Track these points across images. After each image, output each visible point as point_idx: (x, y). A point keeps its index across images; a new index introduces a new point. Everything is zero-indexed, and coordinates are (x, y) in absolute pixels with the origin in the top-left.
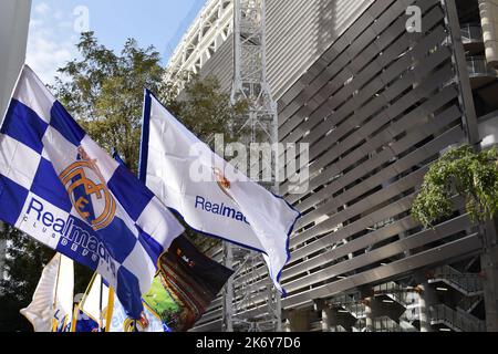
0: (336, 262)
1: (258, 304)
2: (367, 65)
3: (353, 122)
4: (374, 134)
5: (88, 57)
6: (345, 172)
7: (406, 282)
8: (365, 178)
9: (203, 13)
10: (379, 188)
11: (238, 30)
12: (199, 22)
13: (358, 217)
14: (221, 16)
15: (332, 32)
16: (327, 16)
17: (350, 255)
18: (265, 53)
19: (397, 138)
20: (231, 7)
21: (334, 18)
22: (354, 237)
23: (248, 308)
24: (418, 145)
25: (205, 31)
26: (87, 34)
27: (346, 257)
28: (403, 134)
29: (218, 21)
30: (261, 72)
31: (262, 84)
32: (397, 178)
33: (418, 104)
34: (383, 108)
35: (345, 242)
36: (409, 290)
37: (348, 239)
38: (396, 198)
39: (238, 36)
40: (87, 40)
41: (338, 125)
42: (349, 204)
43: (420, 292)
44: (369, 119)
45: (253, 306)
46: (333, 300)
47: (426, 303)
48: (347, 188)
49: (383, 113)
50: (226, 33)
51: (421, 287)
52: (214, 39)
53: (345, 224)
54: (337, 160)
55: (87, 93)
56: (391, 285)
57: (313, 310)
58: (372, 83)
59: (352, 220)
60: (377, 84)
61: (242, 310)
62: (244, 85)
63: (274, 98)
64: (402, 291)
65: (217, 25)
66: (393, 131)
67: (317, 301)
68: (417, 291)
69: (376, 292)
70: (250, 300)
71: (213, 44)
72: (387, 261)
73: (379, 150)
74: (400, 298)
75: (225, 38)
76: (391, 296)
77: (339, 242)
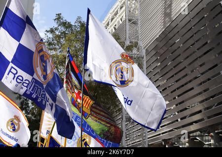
0: (172, 123)
1: (137, 142)
2: (186, 33)
3: (180, 59)
4: (190, 64)
5: (59, 25)
6: (177, 81)
7: (205, 132)
8: (186, 84)
9: (111, 11)
10: (192, 89)
11: (127, 18)
12: (110, 16)
13: (183, 102)
14: (120, 13)
15: (170, 18)
16: (168, 11)
17: (179, 120)
18: (140, 28)
19: (201, 66)
20: (124, 8)
21: (171, 12)
22: (181, 111)
23: (133, 144)
24: (210, 69)
25: (112, 19)
26: (58, 15)
27: (177, 121)
28: (203, 64)
29: (118, 15)
30: (138, 37)
31: (138, 42)
32: (201, 84)
33: (210, 50)
34: (194, 52)
35: (177, 113)
36: (206, 136)
37: (178, 112)
38: (200, 93)
39: (127, 21)
40: (59, 17)
41: (173, 60)
42: (179, 96)
43: (212, 136)
44: (188, 57)
45: (135, 143)
46: (171, 140)
47: (214, 141)
48: (178, 89)
49: (194, 54)
50: (121, 20)
51: (212, 134)
52: (116, 23)
53: (177, 105)
54: (173, 76)
55: (59, 42)
56: (198, 133)
57: (162, 144)
58: (189, 41)
59: (180, 103)
60: (191, 42)
61: (130, 144)
62: (130, 42)
63: (144, 48)
64: (203, 136)
65: (118, 17)
66: (199, 62)
67: (164, 140)
68: (210, 136)
69: (191, 136)
70: (133, 140)
71: (116, 25)
72: (196, 122)
73: (192, 71)
74: (202, 139)
75: (121, 22)
76: (198, 138)
77: (174, 114)
